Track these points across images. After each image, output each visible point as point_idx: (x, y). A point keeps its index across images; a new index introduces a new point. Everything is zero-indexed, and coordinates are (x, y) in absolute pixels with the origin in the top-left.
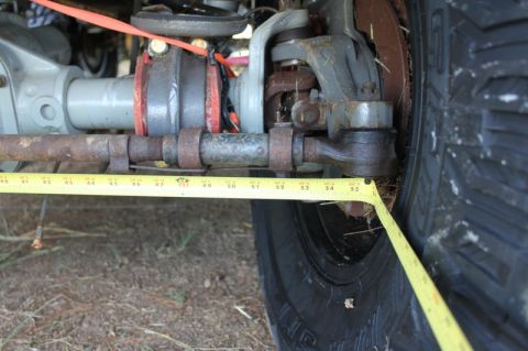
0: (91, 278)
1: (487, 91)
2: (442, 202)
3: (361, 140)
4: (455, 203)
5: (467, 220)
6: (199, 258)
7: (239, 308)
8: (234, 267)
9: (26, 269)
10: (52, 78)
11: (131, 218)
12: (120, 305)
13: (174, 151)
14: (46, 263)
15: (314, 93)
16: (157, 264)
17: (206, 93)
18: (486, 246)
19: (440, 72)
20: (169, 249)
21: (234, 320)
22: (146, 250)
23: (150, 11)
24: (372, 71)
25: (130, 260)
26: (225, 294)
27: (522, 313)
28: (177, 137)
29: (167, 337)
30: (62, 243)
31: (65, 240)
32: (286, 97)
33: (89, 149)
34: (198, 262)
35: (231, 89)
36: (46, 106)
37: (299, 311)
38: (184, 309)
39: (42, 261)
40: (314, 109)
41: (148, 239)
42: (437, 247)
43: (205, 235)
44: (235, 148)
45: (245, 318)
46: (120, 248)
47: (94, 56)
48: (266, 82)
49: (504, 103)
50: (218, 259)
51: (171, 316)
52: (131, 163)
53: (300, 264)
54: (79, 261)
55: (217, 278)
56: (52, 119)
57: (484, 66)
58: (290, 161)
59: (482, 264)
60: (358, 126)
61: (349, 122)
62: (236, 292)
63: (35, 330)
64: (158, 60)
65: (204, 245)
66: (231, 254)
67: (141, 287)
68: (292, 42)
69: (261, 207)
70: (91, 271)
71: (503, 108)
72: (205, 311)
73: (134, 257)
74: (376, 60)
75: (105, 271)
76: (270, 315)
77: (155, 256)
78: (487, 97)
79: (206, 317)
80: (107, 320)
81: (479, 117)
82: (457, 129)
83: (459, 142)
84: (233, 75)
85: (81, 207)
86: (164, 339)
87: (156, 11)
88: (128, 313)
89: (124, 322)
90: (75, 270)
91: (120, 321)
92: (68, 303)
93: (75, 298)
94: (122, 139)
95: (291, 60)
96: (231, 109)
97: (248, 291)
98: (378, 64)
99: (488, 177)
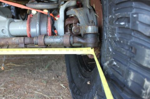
0: (20, 78)
1: (118, 22)
2: (107, 53)
3: (89, 37)
4: (111, 53)
5: (113, 58)
6: (51, 71)
7: (62, 85)
8: (61, 74)
9: (2, 76)
10: (5, 22)
11: (33, 61)
12: (28, 85)
13: (37, 41)
14: (8, 74)
15: (78, 24)
16: (39, 73)
17: (47, 25)
18: (118, 66)
19: (106, 17)
20: (43, 69)
21: (60, 88)
22: (36, 69)
23: (31, 2)
24: (94, 17)
25: (32, 72)
26: (58, 81)
27: (128, 84)
28: (38, 38)
29: (41, 93)
30: (13, 68)
31: (14, 67)
32: (71, 25)
33: (13, 41)
34: (51, 72)
35: (55, 23)
36: (3, 30)
37: (77, 85)
38: (46, 86)
39: (7, 73)
40: (79, 28)
41: (37, 66)
42: (106, 66)
43: (53, 65)
44: (54, 40)
45: (63, 88)
46: (29, 69)
47: (23, 15)
48: (65, 21)
49: (121, 25)
50: (57, 71)
51: (43, 88)
52: (25, 45)
53: (78, 72)
54: (17, 73)
55: (56, 77)
56: (5, 33)
57: (116, 15)
58: (69, 43)
59: (118, 71)
60: (88, 33)
61: (86, 32)
62: (62, 80)
63: (4, 92)
64: (34, 16)
65: (53, 67)
66: (60, 70)
67: (35, 80)
68: (72, 10)
69: (67, 56)
70: (21, 76)
71: (121, 26)
72: (52, 86)
73: (33, 71)
74: (95, 14)
75: (25, 76)
76: (70, 87)
77: (39, 71)
78: (117, 23)
79: (52, 88)
80: (25, 89)
81: (115, 29)
82: (110, 33)
83: (111, 36)
84: (56, 20)
85: (19, 58)
86: (41, 94)
87: (33, 2)
88: (31, 87)
89: (29, 90)
90: (16, 76)
91: (28, 89)
92: (14, 85)
93: (16, 83)
94: (22, 38)
95: (72, 15)
96: (55, 29)
97: (65, 80)
98: (96, 16)
99: (119, 46)
